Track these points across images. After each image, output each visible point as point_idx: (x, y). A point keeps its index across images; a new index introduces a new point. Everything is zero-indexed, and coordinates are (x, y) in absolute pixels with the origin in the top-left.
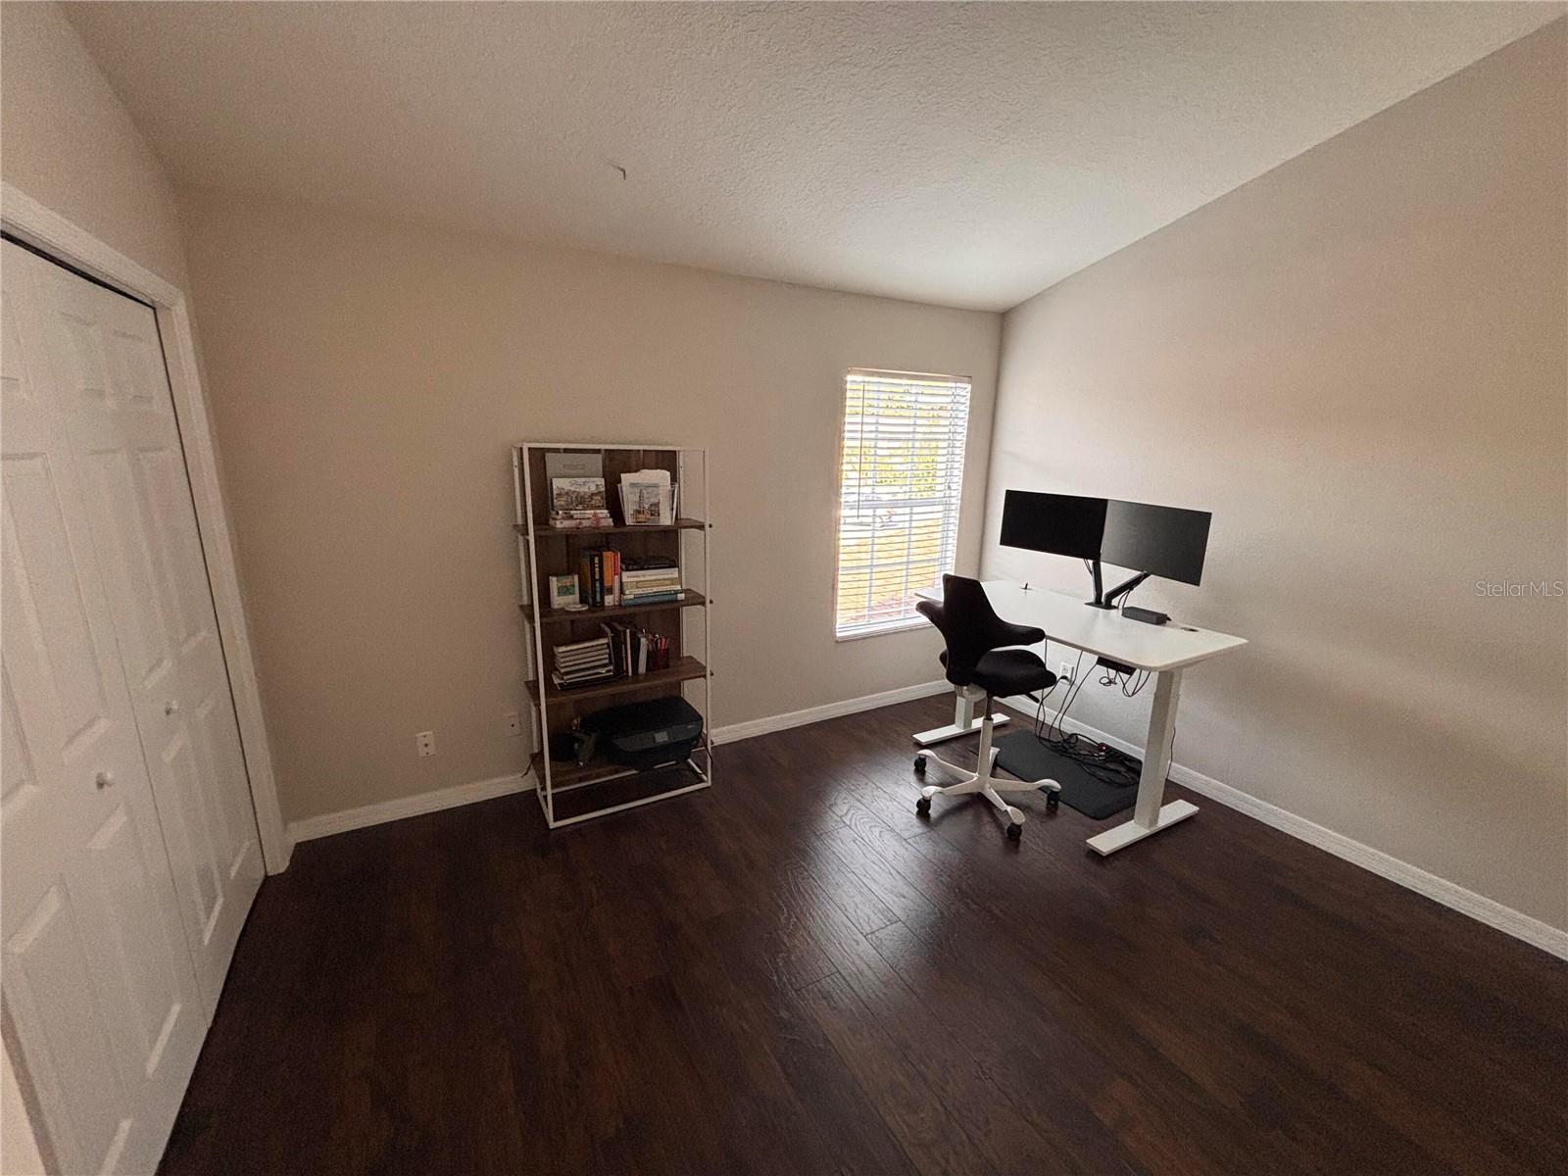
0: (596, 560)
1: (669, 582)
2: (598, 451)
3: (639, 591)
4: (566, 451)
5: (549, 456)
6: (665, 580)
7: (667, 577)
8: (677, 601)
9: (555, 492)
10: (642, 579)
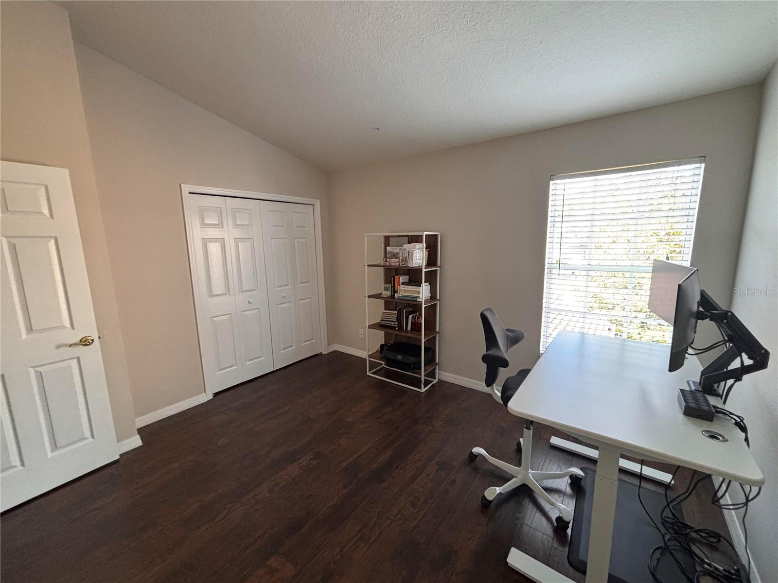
0: (392, 279)
1: (416, 292)
2: (407, 236)
3: (404, 294)
4: (398, 236)
5: (391, 238)
6: (415, 291)
7: (416, 290)
8: (417, 301)
9: (387, 252)
10: (407, 289)
